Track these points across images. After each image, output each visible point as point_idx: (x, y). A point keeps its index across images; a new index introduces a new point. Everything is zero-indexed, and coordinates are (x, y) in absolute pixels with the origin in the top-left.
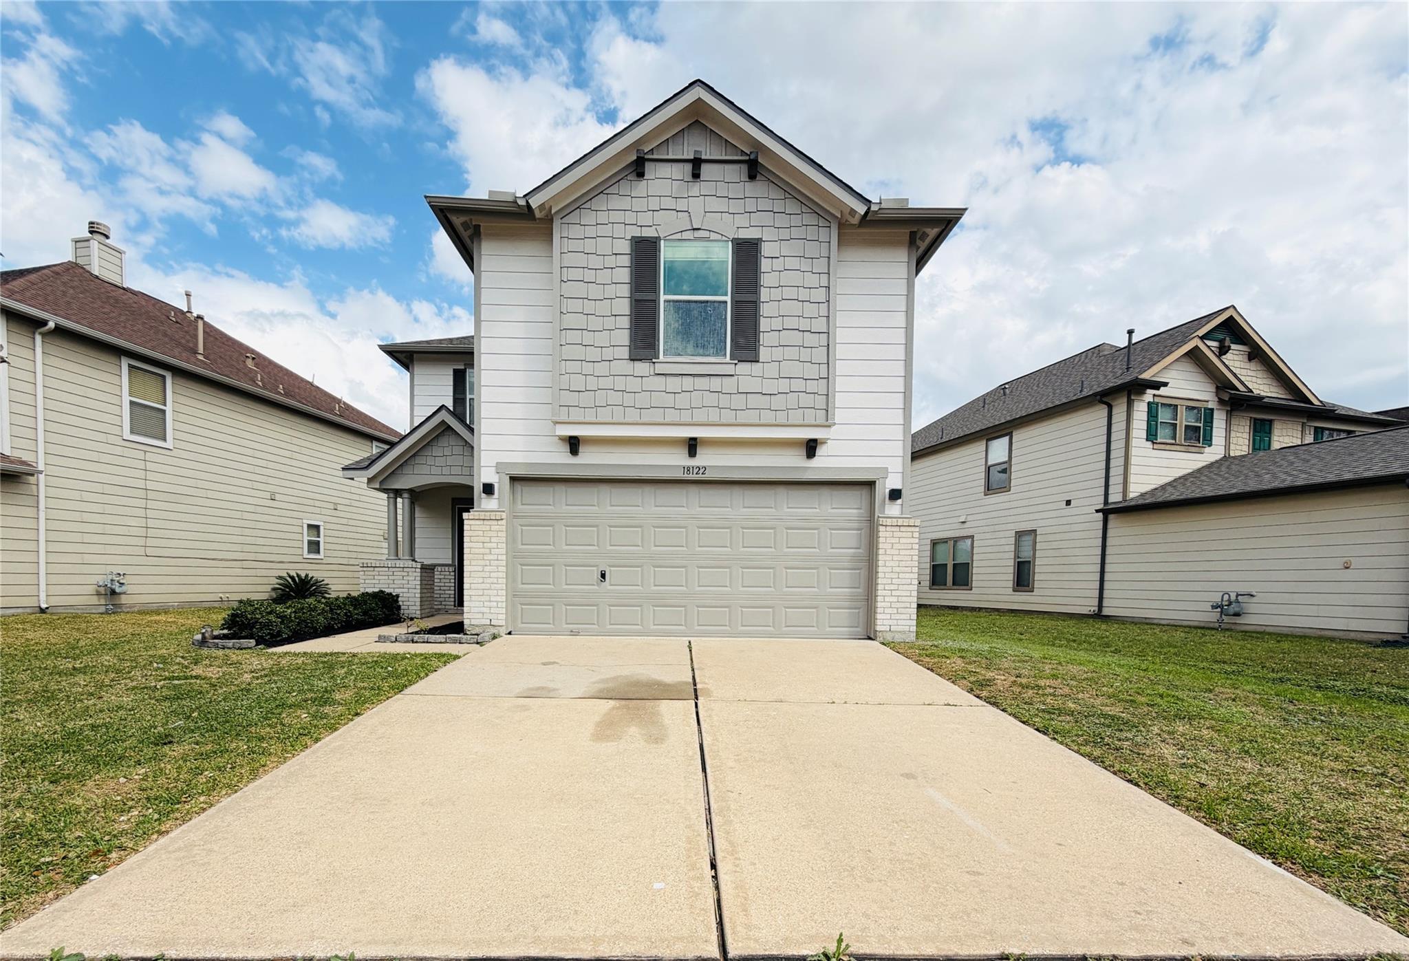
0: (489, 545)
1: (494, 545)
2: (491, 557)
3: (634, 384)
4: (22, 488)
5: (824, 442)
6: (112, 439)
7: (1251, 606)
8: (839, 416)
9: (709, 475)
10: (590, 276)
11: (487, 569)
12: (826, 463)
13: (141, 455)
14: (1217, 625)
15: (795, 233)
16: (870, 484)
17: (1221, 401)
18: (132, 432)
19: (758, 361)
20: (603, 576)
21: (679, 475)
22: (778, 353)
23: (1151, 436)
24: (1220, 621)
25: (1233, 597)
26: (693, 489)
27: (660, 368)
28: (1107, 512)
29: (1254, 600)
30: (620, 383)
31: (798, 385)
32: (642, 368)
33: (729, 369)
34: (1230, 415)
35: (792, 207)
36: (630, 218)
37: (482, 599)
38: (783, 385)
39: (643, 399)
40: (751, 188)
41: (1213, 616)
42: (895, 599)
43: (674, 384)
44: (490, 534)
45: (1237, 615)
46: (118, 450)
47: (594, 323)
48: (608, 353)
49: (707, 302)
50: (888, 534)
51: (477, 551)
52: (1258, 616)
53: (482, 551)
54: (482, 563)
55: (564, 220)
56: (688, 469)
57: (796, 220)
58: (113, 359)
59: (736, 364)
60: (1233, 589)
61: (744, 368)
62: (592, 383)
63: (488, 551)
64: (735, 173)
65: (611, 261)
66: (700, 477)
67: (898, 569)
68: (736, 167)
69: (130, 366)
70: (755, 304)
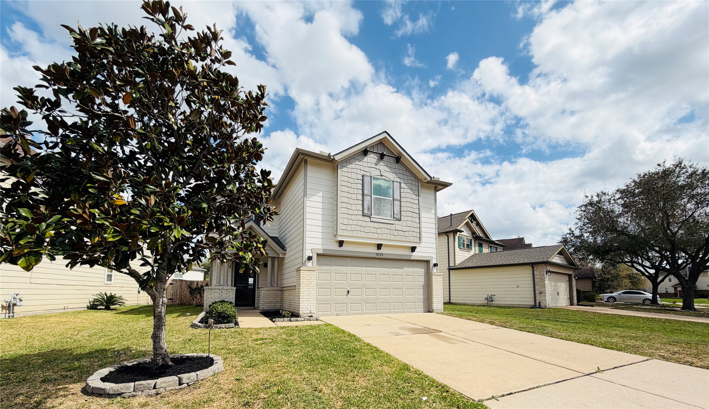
0: (310, 281)
1: (312, 281)
2: (311, 285)
5: (417, 248)
7: (494, 298)
8: (423, 239)
9: (384, 257)
10: (349, 185)
11: (309, 290)
12: (416, 255)
14: (486, 305)
15: (409, 182)
16: (428, 262)
17: (473, 237)
19: (401, 220)
20: (348, 292)
21: (375, 256)
22: (406, 218)
23: (459, 246)
24: (487, 303)
25: (490, 296)
26: (377, 261)
27: (373, 219)
28: (450, 269)
29: (495, 297)
30: (360, 223)
31: (412, 229)
32: (367, 219)
33: (392, 222)
34: (475, 241)
35: (408, 174)
36: (362, 168)
37: (308, 302)
38: (408, 229)
39: (367, 230)
40: (397, 166)
41: (486, 302)
42: (437, 299)
43: (376, 225)
44: (311, 276)
45: (492, 301)
47: (351, 201)
48: (356, 212)
49: (386, 199)
50: (435, 278)
51: (305, 283)
52: (497, 301)
53: (308, 283)
54: (308, 287)
55: (343, 166)
56: (377, 254)
57: (409, 178)
59: (395, 221)
60: (490, 293)
61: (397, 222)
62: (351, 222)
63: (310, 283)
64: (392, 160)
65: (356, 181)
66: (381, 257)
67: (438, 289)
68: (393, 158)
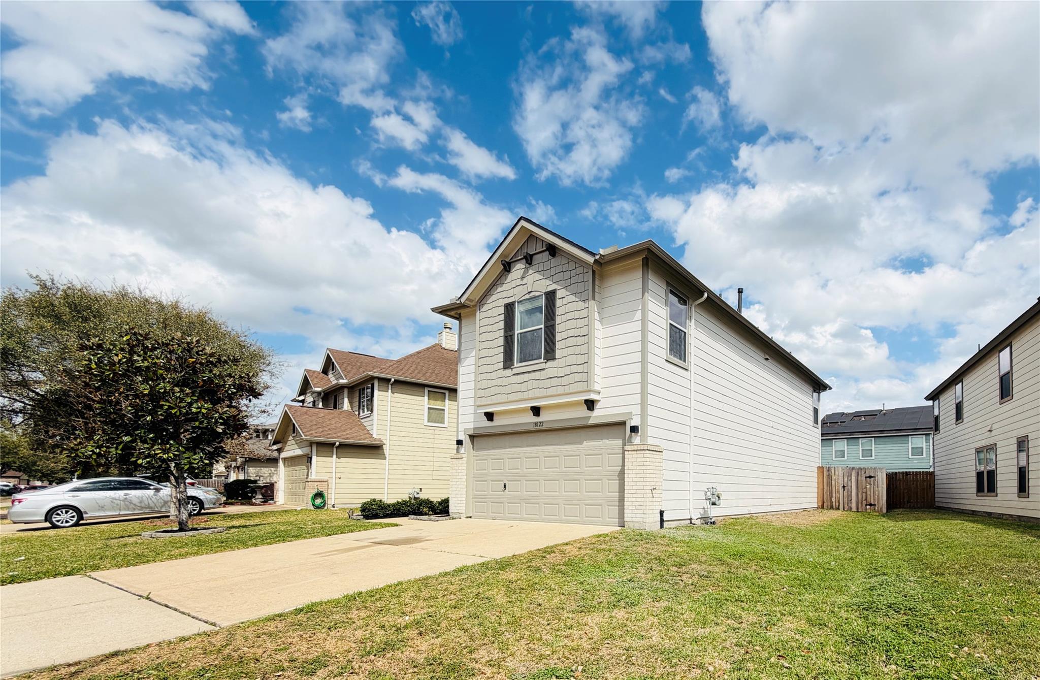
0: (458, 471)
1: (460, 471)
2: (459, 477)
3: (505, 381)
4: (380, 452)
5: (598, 401)
6: (419, 426)
9: (545, 427)
10: (490, 329)
12: (599, 415)
13: (432, 432)
15: (573, 280)
16: (623, 423)
18: (428, 421)
19: (556, 359)
20: (505, 486)
21: (532, 428)
22: (565, 352)
27: (515, 371)
30: (501, 382)
31: (574, 369)
32: (508, 372)
33: (542, 366)
35: (572, 266)
36: (505, 295)
37: (456, 499)
38: (568, 370)
39: (508, 389)
40: (554, 261)
42: (634, 500)
43: (520, 379)
44: (459, 465)
46: (422, 431)
47: (491, 353)
48: (496, 367)
49: (534, 330)
50: (630, 456)
53: (455, 474)
54: (456, 480)
55: (481, 303)
56: (535, 424)
57: (574, 273)
58: (421, 390)
59: (546, 362)
61: (550, 364)
62: (490, 384)
63: (458, 474)
65: (497, 319)
66: (541, 428)
67: (635, 479)
69: (429, 391)
70: (553, 326)
